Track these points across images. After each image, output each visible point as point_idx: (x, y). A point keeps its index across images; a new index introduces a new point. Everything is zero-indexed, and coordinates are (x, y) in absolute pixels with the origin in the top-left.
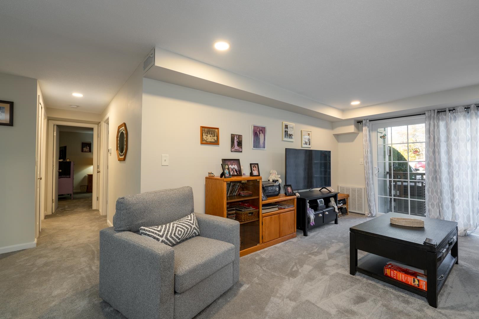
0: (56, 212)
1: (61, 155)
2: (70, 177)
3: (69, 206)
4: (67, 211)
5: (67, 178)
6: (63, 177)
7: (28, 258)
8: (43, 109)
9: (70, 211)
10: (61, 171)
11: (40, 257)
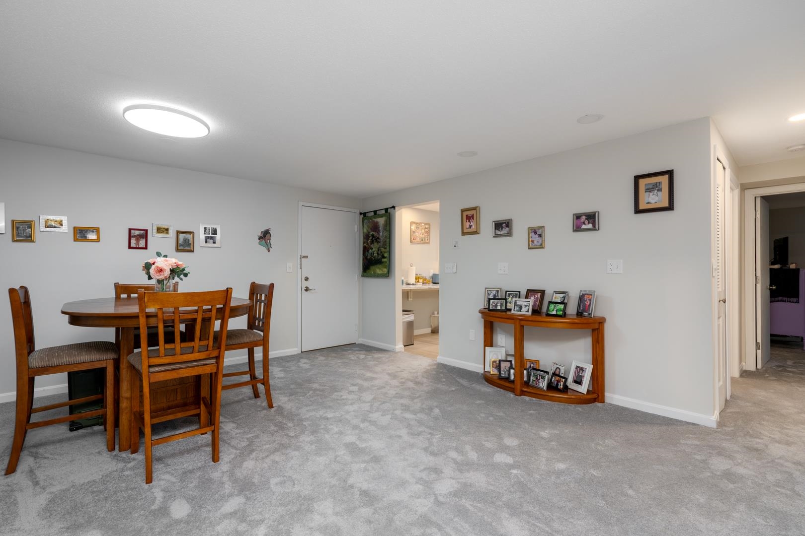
0: (764, 369)
1: (778, 257)
2: (798, 302)
3: (795, 363)
4: (790, 372)
5: (790, 302)
6: (782, 301)
7: (698, 443)
8: (728, 170)
9: (799, 374)
10: (774, 287)
11: (720, 454)
